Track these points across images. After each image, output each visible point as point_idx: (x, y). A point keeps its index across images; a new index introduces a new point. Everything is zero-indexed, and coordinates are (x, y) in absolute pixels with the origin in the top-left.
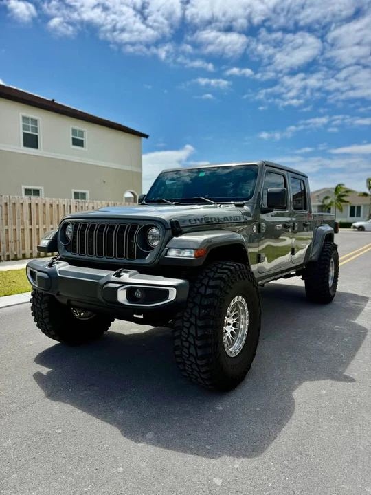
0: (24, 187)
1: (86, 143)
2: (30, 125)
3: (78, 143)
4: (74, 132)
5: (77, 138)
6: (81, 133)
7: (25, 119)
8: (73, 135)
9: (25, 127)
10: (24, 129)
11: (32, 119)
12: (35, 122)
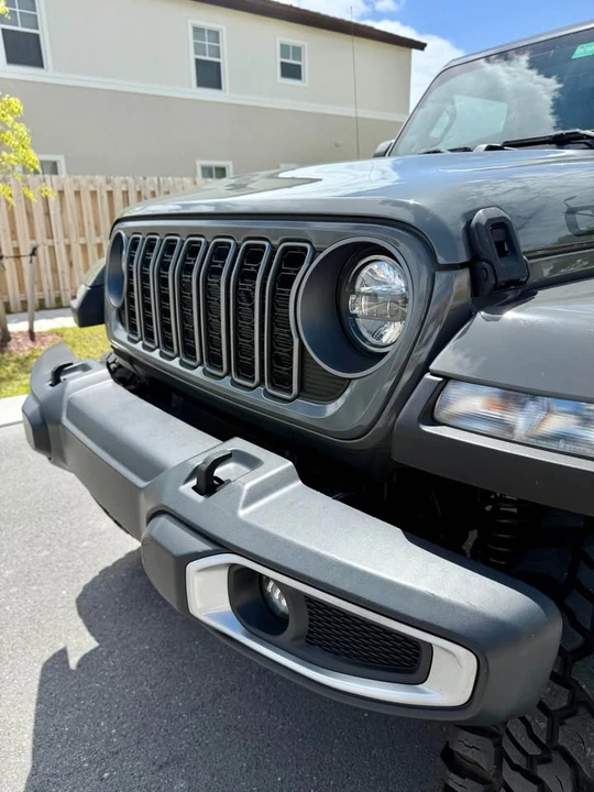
0: (200, 163)
1: (305, 72)
2: (207, 43)
3: (291, 71)
4: (285, 49)
5: (290, 61)
6: (297, 52)
7: (198, 31)
8: (282, 56)
9: (199, 49)
10: (196, 53)
11: (209, 31)
12: (215, 35)
